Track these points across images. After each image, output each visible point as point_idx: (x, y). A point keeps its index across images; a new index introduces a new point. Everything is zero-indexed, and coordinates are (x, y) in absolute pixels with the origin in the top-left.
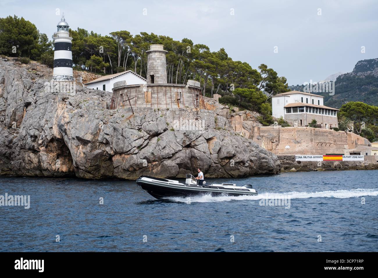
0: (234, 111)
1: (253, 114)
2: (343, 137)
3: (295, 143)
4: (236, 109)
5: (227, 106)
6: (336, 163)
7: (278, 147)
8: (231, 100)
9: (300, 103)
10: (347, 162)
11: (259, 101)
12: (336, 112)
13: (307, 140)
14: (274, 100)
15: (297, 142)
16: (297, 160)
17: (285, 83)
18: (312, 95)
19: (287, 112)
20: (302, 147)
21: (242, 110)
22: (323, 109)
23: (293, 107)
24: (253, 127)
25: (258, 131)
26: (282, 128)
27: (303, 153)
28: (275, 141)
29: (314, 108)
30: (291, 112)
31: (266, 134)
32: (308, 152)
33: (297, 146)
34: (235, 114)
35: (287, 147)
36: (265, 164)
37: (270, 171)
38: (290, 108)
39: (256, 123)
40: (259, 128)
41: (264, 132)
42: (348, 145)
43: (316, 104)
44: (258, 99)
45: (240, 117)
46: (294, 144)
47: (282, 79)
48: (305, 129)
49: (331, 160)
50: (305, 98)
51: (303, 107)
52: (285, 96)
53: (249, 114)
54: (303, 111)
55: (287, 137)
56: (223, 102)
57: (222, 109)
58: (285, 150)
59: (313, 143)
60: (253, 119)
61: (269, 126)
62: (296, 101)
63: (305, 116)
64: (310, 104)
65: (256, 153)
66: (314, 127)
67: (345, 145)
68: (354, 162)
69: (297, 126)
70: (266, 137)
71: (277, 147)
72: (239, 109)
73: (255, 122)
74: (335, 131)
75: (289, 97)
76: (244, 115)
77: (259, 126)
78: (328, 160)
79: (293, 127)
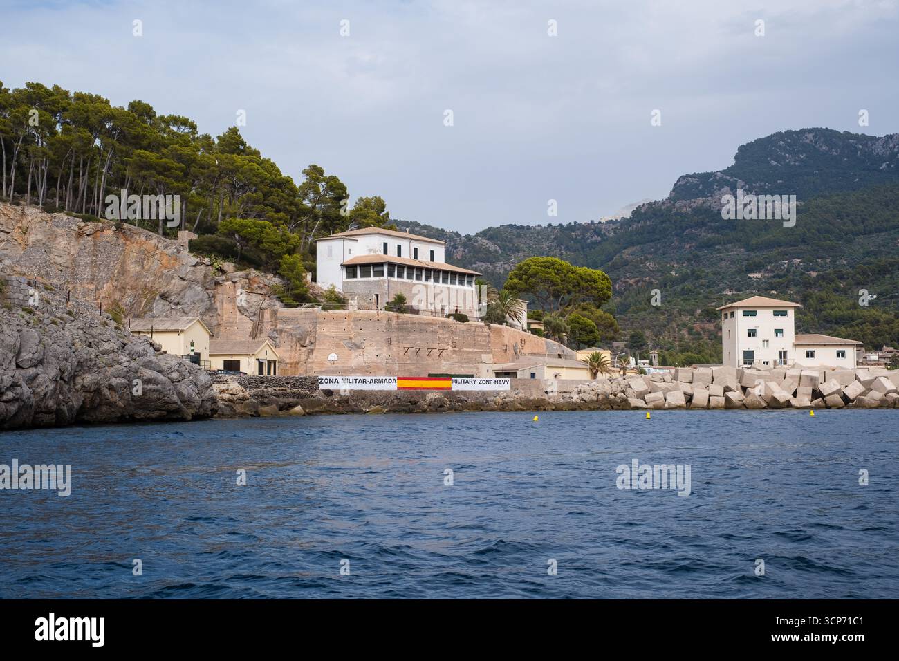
0: (223, 272)
1: (265, 280)
2: (478, 335)
3: (350, 348)
4: (228, 266)
5: (207, 260)
6: (433, 396)
7: (313, 357)
8: (219, 246)
9: (378, 255)
10: (464, 393)
11: (277, 250)
12: (474, 279)
13: (377, 342)
14: (322, 247)
15: (355, 345)
16: (322, 387)
18: (411, 239)
19: (348, 277)
20: (365, 358)
21: (241, 270)
22: (446, 272)
23: (362, 266)
24: (263, 310)
25: (273, 320)
26: (323, 312)
27: (367, 372)
28: (307, 342)
29: (419, 269)
31: (289, 327)
32: (379, 368)
33: (353, 356)
34: (223, 277)
35: (333, 356)
36: (155, 396)
38: (355, 266)
39: (271, 299)
40: (274, 313)
41: (286, 320)
42: (491, 355)
43: (424, 260)
44: (276, 243)
45: (235, 287)
46: (346, 351)
47: (376, 201)
50: (393, 244)
51: (381, 265)
53: (256, 279)
54: (381, 274)
55: (333, 335)
56: (199, 250)
57: (194, 266)
58: (328, 364)
59: (394, 348)
60: (264, 291)
61: (298, 308)
62: (370, 250)
63: (386, 285)
65: (125, 369)
66: (397, 311)
67: (482, 355)
68: (484, 393)
69: (356, 309)
70: (287, 332)
71: (310, 356)
72: (235, 266)
73: (267, 298)
74: (458, 322)
75: (357, 240)
76: (244, 280)
77: (276, 308)
78: (411, 388)
79: (347, 311)
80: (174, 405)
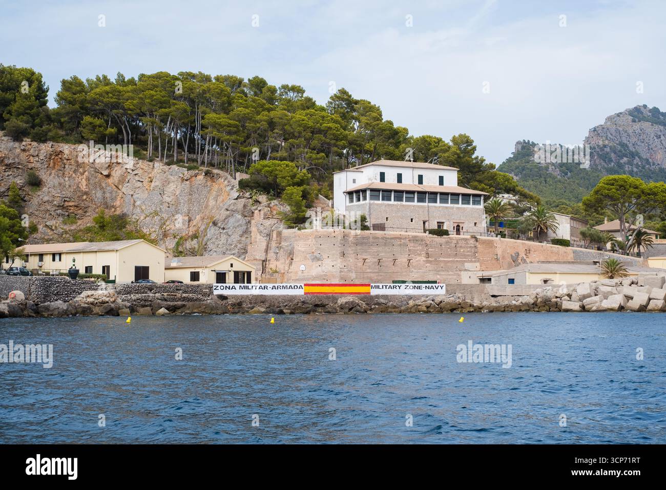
0: (258, 203)
1: (282, 207)
2: (460, 247)
3: (313, 260)
4: (262, 198)
5: (248, 194)
7: (291, 268)
8: (263, 183)
9: (373, 183)
13: (333, 254)
14: (339, 177)
15: (316, 257)
16: (217, 292)
18: (415, 167)
20: (323, 268)
23: (358, 191)
24: (272, 231)
25: (278, 239)
31: (287, 244)
33: (314, 267)
35: (302, 267)
39: (280, 222)
40: (279, 234)
41: (285, 239)
42: (478, 264)
43: (431, 183)
45: (260, 214)
46: (310, 262)
48: (330, 233)
49: (331, 293)
50: (392, 173)
51: (368, 190)
52: (348, 171)
53: (275, 207)
55: (303, 249)
56: (246, 186)
58: (299, 273)
59: (351, 259)
60: (279, 216)
63: (368, 207)
72: (267, 198)
74: (434, 236)
75: (362, 172)
76: (266, 208)
77: (280, 229)
78: (321, 293)
79: (312, 230)
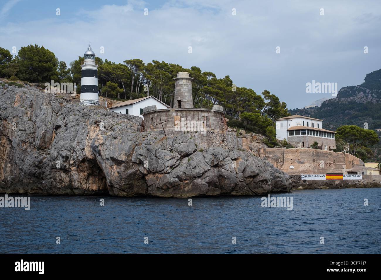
0: (241, 134)
1: (259, 137)
2: (341, 158)
3: (299, 163)
4: (243, 132)
5: (234, 129)
6: (337, 182)
7: (283, 167)
8: (238, 123)
9: (301, 126)
10: (347, 180)
11: (264, 125)
12: (334, 135)
13: (309, 161)
14: (278, 124)
15: (301, 162)
16: (303, 179)
17: (285, 108)
18: (312, 119)
19: (290, 135)
21: (248, 133)
22: (322, 132)
23: (296, 130)
24: (260, 149)
25: (264, 152)
26: (287, 149)
27: (306, 173)
28: (279, 161)
29: (314, 131)
30: (294, 135)
31: (271, 155)
32: (310, 171)
33: (300, 167)
34: (242, 136)
35: (292, 167)
36: (280, 183)
37: (283, 189)
38: (293, 131)
39: (262, 144)
40: (264, 150)
41: (270, 153)
42: (345, 166)
43: (316, 127)
44: (263, 122)
45: (247, 140)
46: (297, 164)
47: (282, 104)
48: (307, 151)
49: (333, 179)
50: (306, 121)
51: (305, 130)
52: (288, 120)
53: (255, 137)
54: (304, 133)
55: (291, 158)
56: (231, 125)
58: (290, 170)
59: (315, 163)
60: (259, 141)
61: (274, 148)
62: (298, 124)
63: (307, 138)
64: (310, 126)
65: (271, 173)
66: (315, 148)
67: (343, 165)
68: (354, 181)
69: (300, 148)
70: (271, 157)
71: (282, 167)
72: (246, 132)
73: (261, 144)
74: (334, 152)
75: (292, 120)
76: (250, 137)
77: (265, 148)
78: (330, 179)
79: (297, 149)
80: (285, 186)
